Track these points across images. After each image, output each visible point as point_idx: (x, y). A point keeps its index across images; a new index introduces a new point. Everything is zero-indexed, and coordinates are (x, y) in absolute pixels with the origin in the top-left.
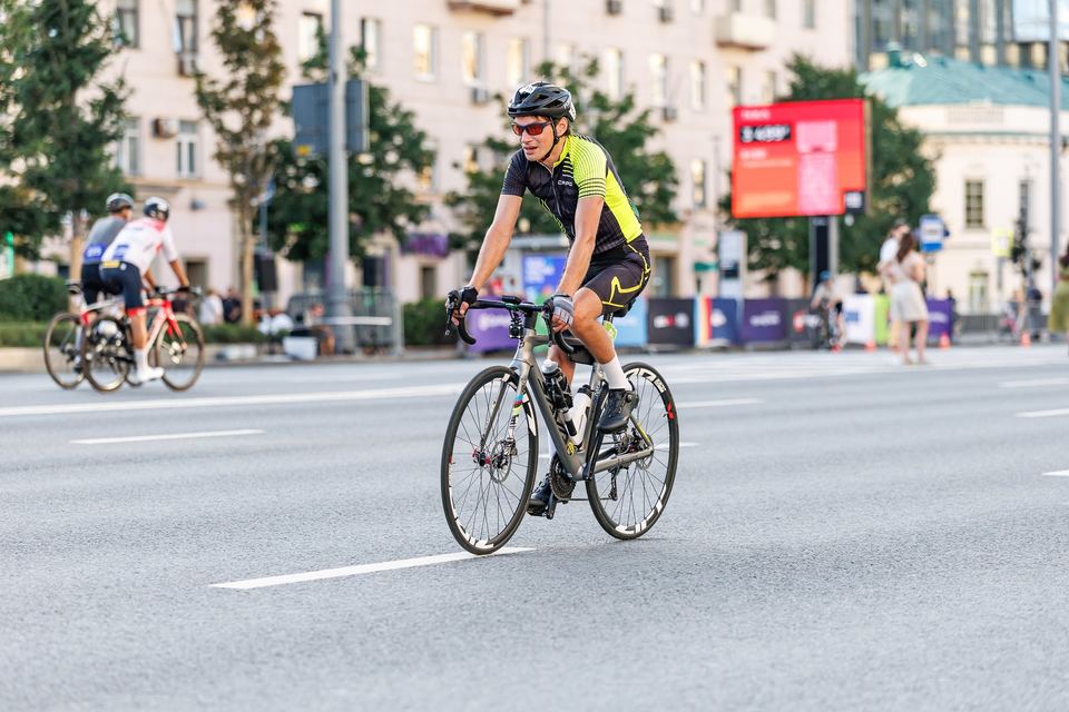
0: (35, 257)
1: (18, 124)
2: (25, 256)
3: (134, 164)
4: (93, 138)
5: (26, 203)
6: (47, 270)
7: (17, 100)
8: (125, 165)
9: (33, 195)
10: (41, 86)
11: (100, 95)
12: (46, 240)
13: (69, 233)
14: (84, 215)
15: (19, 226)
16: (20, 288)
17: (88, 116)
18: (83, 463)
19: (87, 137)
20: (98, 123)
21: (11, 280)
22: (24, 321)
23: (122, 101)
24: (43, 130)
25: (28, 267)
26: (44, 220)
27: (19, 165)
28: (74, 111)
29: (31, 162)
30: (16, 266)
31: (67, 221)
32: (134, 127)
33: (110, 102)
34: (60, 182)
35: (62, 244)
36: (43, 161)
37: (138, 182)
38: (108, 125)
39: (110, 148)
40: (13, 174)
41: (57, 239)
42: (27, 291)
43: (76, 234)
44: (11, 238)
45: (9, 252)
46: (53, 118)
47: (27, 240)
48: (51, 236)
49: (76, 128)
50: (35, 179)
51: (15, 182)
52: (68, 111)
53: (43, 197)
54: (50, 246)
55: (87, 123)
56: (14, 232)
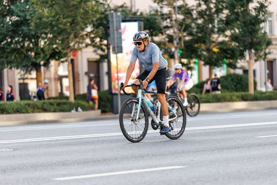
0: (235, 67)
1: (227, 17)
2: (231, 67)
3: (271, 31)
4: (256, 21)
5: (231, 47)
6: (239, 72)
7: (226, 8)
8: (268, 31)
9: (233, 44)
10: (235, 2)
11: (258, 5)
12: (239, 61)
13: (247, 58)
14: (253, 51)
15: (228, 56)
16: (230, 79)
17: (253, 13)
18: (259, 145)
19: (253, 21)
20: (257, 16)
21: (226, 76)
22: (231, 92)
23: (266, 7)
24: (237, 19)
25: (232, 71)
26: (238, 53)
27: (228, 33)
28: (248, 11)
29: (233, 31)
30: (228, 71)
31: (247, 53)
32: (271, 17)
33: (262, 8)
34: (244, 38)
35: (244, 62)
36: (237, 31)
37: (273, 37)
38: (261, 17)
39: (262, 25)
40: (226, 36)
41: (243, 61)
42: (232, 80)
43: (250, 58)
44: (225, 60)
45: (225, 66)
46: (241, 14)
47: (231, 61)
48: (241, 59)
49: (249, 18)
50: (234, 38)
51: (227, 39)
52: (246, 12)
53: (237, 44)
54: (240, 63)
55: (254, 16)
56: (227, 58)
